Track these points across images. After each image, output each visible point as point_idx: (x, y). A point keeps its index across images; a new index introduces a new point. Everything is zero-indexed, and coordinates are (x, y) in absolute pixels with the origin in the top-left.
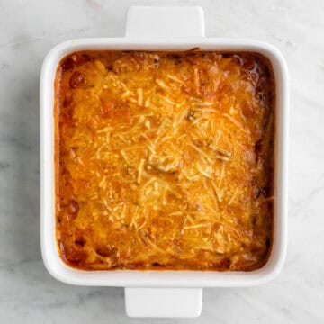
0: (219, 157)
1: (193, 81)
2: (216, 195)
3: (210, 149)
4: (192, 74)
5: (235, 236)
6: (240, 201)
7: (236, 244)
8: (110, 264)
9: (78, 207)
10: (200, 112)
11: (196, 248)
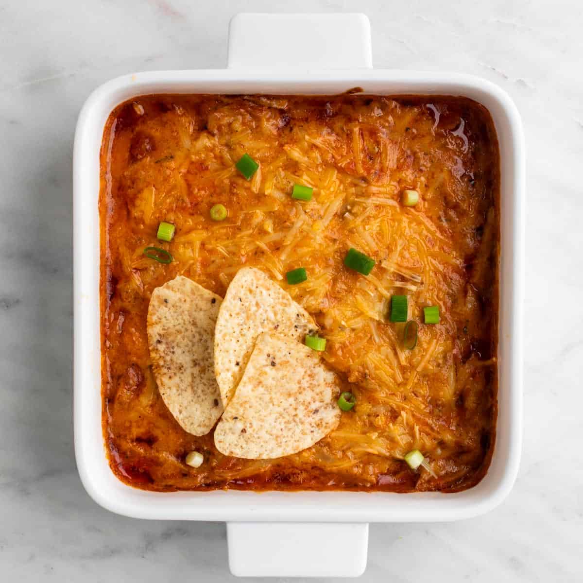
0: (398, 284)
1: (350, 150)
2: (396, 354)
3: (383, 270)
4: (349, 136)
5: (427, 430)
6: (438, 365)
7: (428, 443)
8: (200, 479)
9: (143, 377)
10: (364, 205)
11: (356, 450)
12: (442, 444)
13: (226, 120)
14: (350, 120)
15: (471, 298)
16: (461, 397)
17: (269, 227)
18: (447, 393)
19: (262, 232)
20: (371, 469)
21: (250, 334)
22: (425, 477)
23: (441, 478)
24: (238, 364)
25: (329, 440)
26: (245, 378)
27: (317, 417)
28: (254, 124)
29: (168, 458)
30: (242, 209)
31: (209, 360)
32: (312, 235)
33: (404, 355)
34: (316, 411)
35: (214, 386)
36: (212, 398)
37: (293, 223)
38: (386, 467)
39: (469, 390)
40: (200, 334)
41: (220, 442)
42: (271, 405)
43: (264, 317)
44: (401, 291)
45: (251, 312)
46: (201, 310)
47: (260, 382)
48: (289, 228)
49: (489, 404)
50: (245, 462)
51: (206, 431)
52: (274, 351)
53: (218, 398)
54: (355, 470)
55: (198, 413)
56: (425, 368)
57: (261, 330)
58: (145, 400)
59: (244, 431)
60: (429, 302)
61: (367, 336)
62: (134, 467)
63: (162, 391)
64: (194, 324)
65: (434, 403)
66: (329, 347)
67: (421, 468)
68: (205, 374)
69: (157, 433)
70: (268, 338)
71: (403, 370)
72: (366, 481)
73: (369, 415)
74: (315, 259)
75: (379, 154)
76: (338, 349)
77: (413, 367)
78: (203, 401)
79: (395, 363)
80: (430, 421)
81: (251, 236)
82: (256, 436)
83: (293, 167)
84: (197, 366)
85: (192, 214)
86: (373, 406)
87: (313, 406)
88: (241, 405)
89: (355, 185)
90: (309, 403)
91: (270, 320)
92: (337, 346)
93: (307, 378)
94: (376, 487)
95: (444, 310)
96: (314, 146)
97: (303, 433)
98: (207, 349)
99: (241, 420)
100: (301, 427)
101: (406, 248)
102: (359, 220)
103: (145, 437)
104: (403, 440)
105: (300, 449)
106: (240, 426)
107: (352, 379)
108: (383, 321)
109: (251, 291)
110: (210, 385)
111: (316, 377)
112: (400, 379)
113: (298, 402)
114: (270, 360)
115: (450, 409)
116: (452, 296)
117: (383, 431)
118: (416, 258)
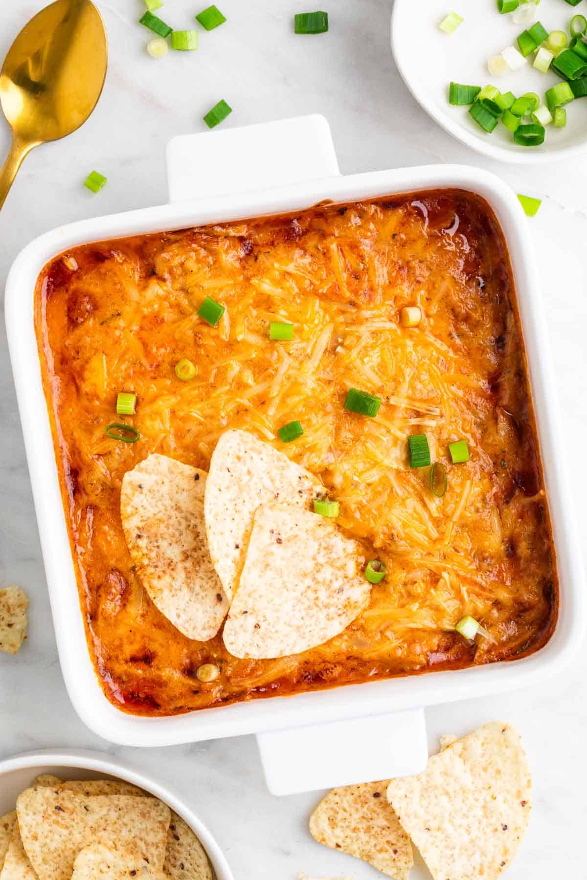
0: (414, 421)
1: (330, 271)
2: (425, 505)
3: (392, 408)
4: (326, 254)
5: (477, 589)
6: (477, 511)
7: (481, 605)
8: (216, 694)
9: (127, 582)
10: (358, 334)
11: (397, 627)
12: (497, 604)
13: (177, 261)
14: (324, 236)
15: (503, 425)
16: (512, 545)
17: (248, 378)
18: (494, 542)
19: (241, 386)
20: (418, 649)
21: (246, 510)
22: (484, 647)
23: (503, 644)
24: (237, 547)
25: (362, 621)
26: (248, 563)
27: (343, 597)
28: (210, 260)
29: (172, 675)
30: (213, 363)
31: (202, 548)
32: (300, 380)
33: (435, 504)
34: (341, 590)
35: (214, 579)
36: (214, 593)
37: (276, 370)
38: (435, 641)
39: (519, 535)
40: (186, 519)
41: (232, 643)
42: (285, 590)
43: (260, 486)
44: (418, 429)
45: (243, 483)
46: (183, 490)
47: (267, 565)
48: (271, 376)
49: (546, 546)
50: (267, 663)
51: (213, 633)
52: (278, 526)
53: (221, 593)
54: (399, 653)
55: (200, 614)
56: (462, 517)
57: (257, 504)
58: (135, 609)
59: (257, 626)
60: (455, 437)
61: (386, 489)
62: (132, 694)
63: (151, 595)
64: (178, 508)
65: (481, 556)
66: (345, 511)
67: (478, 636)
68: (200, 566)
69: (154, 647)
70: (267, 511)
71: (437, 522)
72: (414, 663)
73: (405, 584)
74: (310, 408)
75: (366, 270)
76: (355, 511)
77: (447, 517)
78: (203, 598)
79: (426, 516)
80: (479, 579)
81: (229, 392)
82: (273, 630)
83: (266, 303)
84: (190, 558)
85: (155, 379)
86: (409, 572)
87: (336, 585)
88: (249, 595)
89: (344, 312)
90: (331, 581)
91: (267, 489)
92: (353, 507)
93: (323, 552)
94: (427, 668)
95: (472, 443)
96: (286, 274)
97: (329, 618)
98: (198, 536)
99: (252, 614)
100: (325, 612)
101: (416, 378)
102: (354, 353)
103: (140, 655)
104: (450, 606)
105: (329, 637)
106: (251, 621)
107: (378, 544)
108: (402, 468)
109: (239, 458)
110: (209, 578)
111: (334, 549)
112: (435, 534)
113: (318, 582)
114: (275, 537)
115: (500, 561)
116: (481, 425)
117: (425, 600)
118: (430, 387)
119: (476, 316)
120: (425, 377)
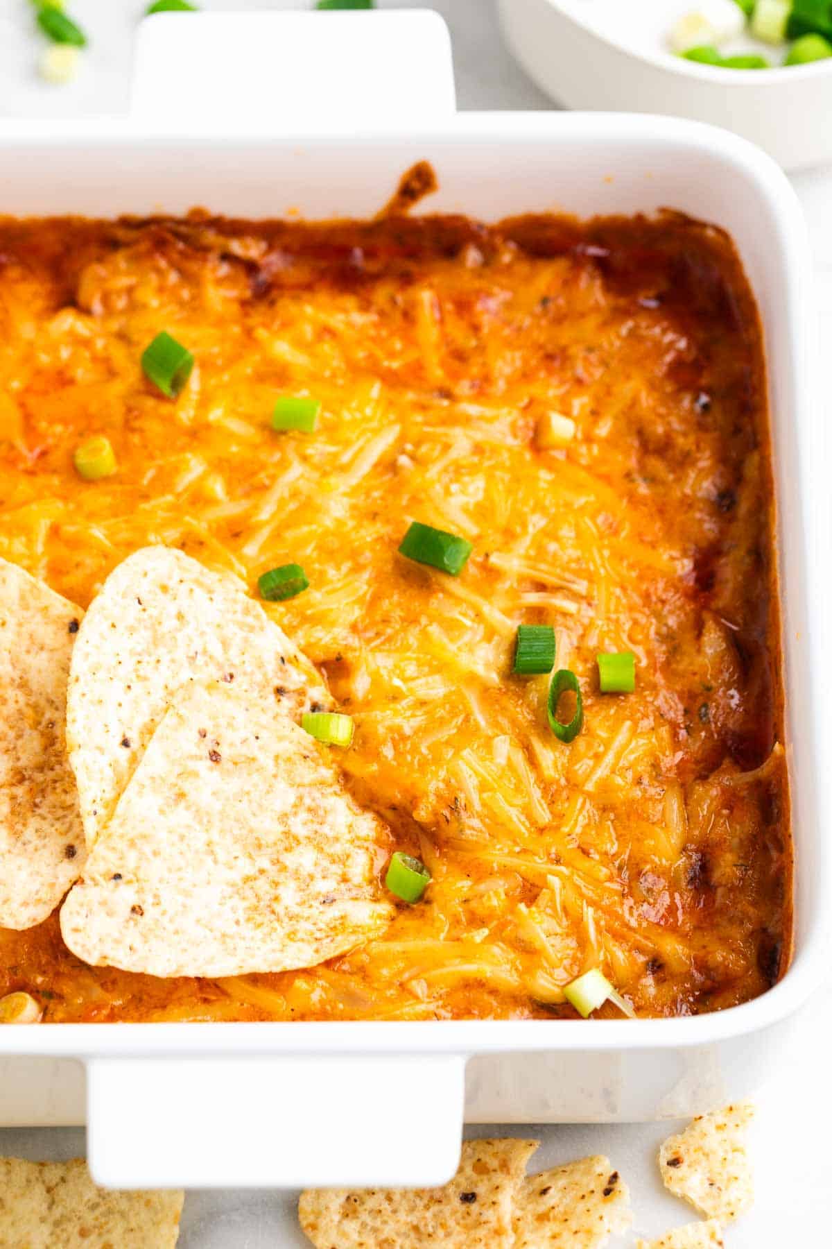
0: (533, 598)
1: (410, 342)
2: (532, 760)
3: (491, 574)
4: (408, 316)
6: (639, 782)
10: (444, 439)
11: (436, 974)
12: (657, 966)
13: (124, 281)
14: (407, 280)
15: (713, 642)
16: (703, 862)
17: (217, 487)
19: (199, 499)
21: (160, 678)
24: (125, 743)
25: (364, 958)
26: (140, 776)
27: (333, 912)
28: (185, 294)
30: (151, 457)
31: (57, 767)
32: (319, 501)
33: (550, 757)
34: (328, 901)
35: (67, 820)
36: (59, 843)
37: (273, 478)
39: (719, 844)
40: (35, 707)
41: (76, 930)
42: (209, 860)
43: (197, 645)
44: (538, 614)
45: (164, 629)
46: (42, 648)
48: (263, 489)
49: (774, 867)
51: (42, 914)
52: (217, 726)
53: (76, 844)
55: (23, 875)
56: (606, 785)
57: (185, 675)
59: (137, 910)
60: (611, 648)
61: (456, 715)
64: (23, 685)
65: (634, 869)
67: (607, 1006)
68: (44, 797)
71: (551, 794)
73: (467, 901)
74: (328, 553)
75: (481, 349)
76: (384, 742)
77: (574, 785)
78: (36, 850)
79: (529, 777)
80: (623, 912)
81: (174, 508)
82: (171, 928)
83: (279, 376)
84: (27, 783)
85: (31, 473)
86: (479, 880)
87: (325, 886)
88: (132, 844)
89: (423, 408)
90: (312, 877)
91: (211, 657)
92: (382, 734)
93: (304, 815)
95: (646, 662)
96: (326, 332)
97: (294, 938)
98: (52, 744)
99: (130, 882)
100: (287, 926)
101: (550, 533)
102: (433, 471)
106: (126, 895)
107: (422, 814)
108: (496, 682)
109: (165, 589)
110: (58, 819)
111: (330, 819)
112: (544, 816)
113: (284, 869)
114: (208, 745)
115: (673, 887)
116: (666, 637)
117: (502, 926)
118: (574, 553)
119: (683, 443)
120: (567, 532)
